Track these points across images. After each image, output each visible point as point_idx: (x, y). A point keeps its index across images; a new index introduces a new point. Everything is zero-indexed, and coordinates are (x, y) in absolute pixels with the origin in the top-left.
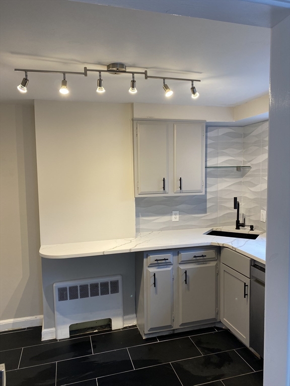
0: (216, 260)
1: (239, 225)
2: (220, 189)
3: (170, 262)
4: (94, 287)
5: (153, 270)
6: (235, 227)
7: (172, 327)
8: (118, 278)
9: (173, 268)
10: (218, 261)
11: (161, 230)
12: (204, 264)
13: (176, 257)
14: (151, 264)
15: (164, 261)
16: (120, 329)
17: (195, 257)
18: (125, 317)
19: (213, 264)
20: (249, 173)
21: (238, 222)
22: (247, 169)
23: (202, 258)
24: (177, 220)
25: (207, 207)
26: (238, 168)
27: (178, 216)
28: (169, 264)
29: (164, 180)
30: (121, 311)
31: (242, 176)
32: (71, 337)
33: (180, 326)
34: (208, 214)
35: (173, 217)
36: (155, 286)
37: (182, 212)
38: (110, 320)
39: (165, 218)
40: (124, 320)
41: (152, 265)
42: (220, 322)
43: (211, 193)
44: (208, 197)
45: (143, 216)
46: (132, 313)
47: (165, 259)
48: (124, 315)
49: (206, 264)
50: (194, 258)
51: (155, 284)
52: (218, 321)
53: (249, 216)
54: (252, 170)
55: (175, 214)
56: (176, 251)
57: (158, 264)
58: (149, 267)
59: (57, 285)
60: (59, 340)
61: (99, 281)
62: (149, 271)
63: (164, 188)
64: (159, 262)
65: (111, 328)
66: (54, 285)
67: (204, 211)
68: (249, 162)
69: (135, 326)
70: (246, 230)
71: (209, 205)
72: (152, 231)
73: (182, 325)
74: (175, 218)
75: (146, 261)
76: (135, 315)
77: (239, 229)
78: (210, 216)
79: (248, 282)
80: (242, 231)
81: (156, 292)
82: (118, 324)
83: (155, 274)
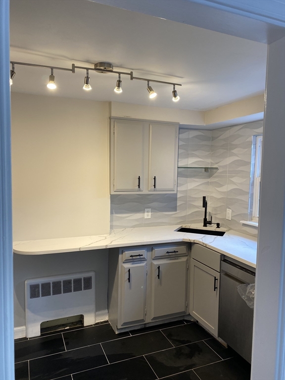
0: (187, 256)
1: (206, 223)
2: (189, 188)
3: (144, 258)
4: (67, 283)
5: (128, 266)
6: (203, 224)
7: (145, 321)
8: (91, 274)
9: (146, 264)
10: (188, 256)
11: (134, 227)
12: (175, 259)
13: (149, 253)
15: (138, 257)
16: (92, 325)
17: (168, 252)
18: (97, 313)
19: (184, 259)
20: (216, 174)
21: (205, 219)
22: (215, 171)
23: (174, 253)
24: (150, 217)
25: (178, 205)
26: (206, 169)
27: (150, 214)
28: (144, 260)
29: (139, 178)
30: (93, 307)
31: (210, 176)
32: (42, 335)
33: (152, 320)
34: (177, 212)
35: (146, 214)
36: (129, 282)
37: (154, 210)
38: (82, 317)
39: (138, 216)
40: (96, 316)
41: (127, 261)
42: (189, 315)
43: (182, 192)
44: (179, 196)
45: (117, 213)
46: (104, 309)
47: (139, 255)
48: (96, 311)
49: (177, 259)
50: (167, 254)
51: (129, 279)
52: (187, 314)
53: (216, 214)
54: (219, 171)
55: (148, 212)
56: (150, 247)
57: (133, 259)
58: (124, 263)
59: (28, 283)
60: (30, 338)
61: (72, 277)
62: (124, 266)
63: (139, 186)
64: (134, 257)
65: (83, 324)
66: (26, 282)
67: (175, 209)
68: (217, 163)
69: (107, 321)
70: (213, 228)
71: (179, 203)
72: (125, 227)
73: (154, 318)
75: (121, 258)
76: (107, 311)
77: (206, 226)
78: (180, 213)
79: (218, 275)
80: (208, 228)
81: (130, 288)
82: (90, 320)
83: (129, 270)
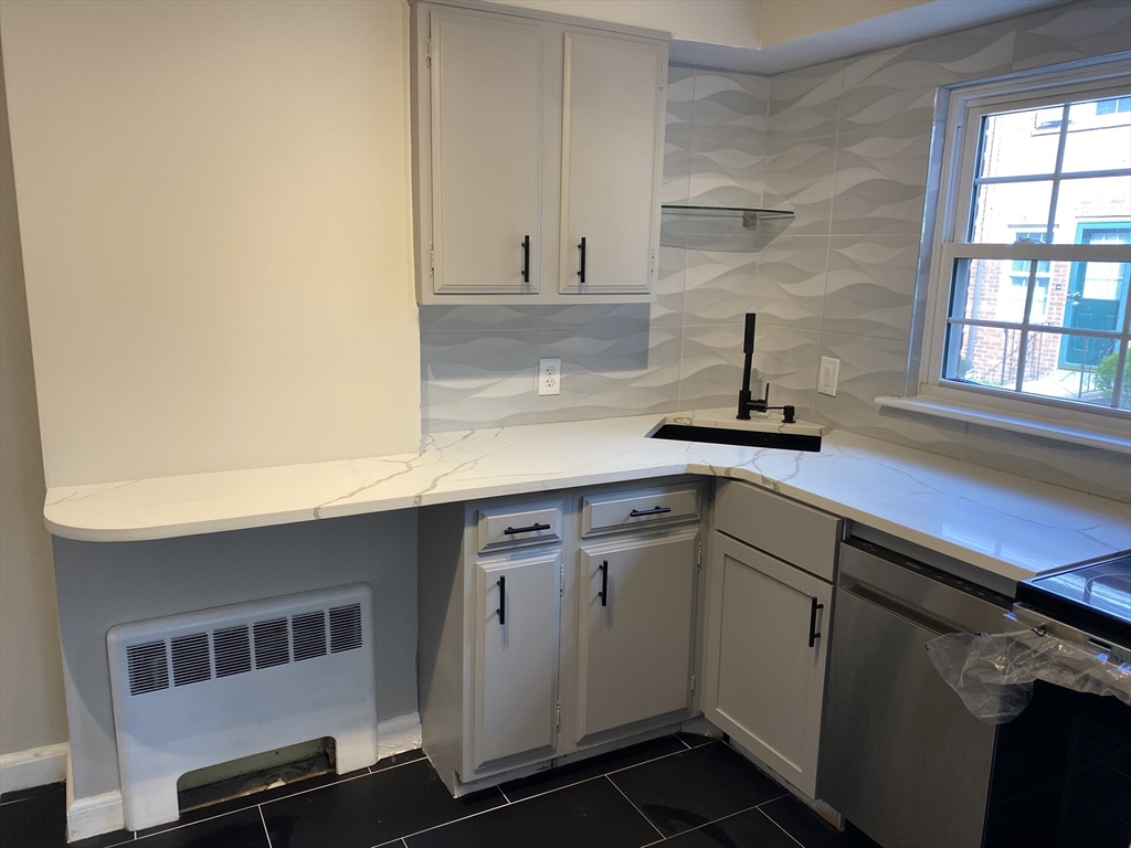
0: (697, 522)
1: (747, 406)
2: (690, 286)
3: (554, 536)
4: (271, 633)
5: (495, 565)
6: (736, 411)
7: (554, 751)
8: (359, 596)
9: (561, 556)
10: (702, 524)
11: (502, 424)
12: (659, 535)
13: (573, 518)
14: (491, 546)
15: (534, 534)
16: (365, 770)
17: (634, 514)
18: (383, 726)
19: (687, 535)
20: (782, 237)
21: (745, 395)
22: (779, 222)
23: (655, 516)
24: (556, 389)
25: (651, 346)
26: (750, 217)
27: (557, 377)
28: (553, 541)
29: (526, 245)
30: (369, 707)
31: (759, 245)
32: (184, 818)
33: (578, 744)
34: (650, 370)
35: (543, 378)
36: (502, 622)
37: (570, 362)
38: (329, 743)
39: (515, 385)
40: (378, 737)
41: (492, 550)
42: (702, 716)
43: (663, 299)
44: (655, 313)
45: (440, 375)
46: (409, 712)
47: (537, 527)
48: (379, 720)
49: (666, 535)
50: (632, 520)
51: (501, 612)
52: (695, 714)
53: (777, 377)
54: (795, 224)
55: (550, 371)
56: (576, 496)
57: (514, 542)
58: (481, 555)
59: (122, 638)
60: (140, 833)
61: (288, 610)
62: (481, 567)
63: (526, 273)
64: (518, 536)
65: (334, 766)
66: (112, 637)
67: (640, 359)
68: (787, 197)
69: (418, 753)
71: (655, 340)
72: (472, 427)
73: (587, 739)
74: (548, 383)
75: (472, 537)
76: (415, 717)
77: (748, 418)
78: (658, 376)
79: (824, 593)
80: (757, 424)
81: (505, 641)
82: (355, 754)
83: (503, 579)
